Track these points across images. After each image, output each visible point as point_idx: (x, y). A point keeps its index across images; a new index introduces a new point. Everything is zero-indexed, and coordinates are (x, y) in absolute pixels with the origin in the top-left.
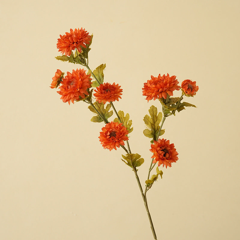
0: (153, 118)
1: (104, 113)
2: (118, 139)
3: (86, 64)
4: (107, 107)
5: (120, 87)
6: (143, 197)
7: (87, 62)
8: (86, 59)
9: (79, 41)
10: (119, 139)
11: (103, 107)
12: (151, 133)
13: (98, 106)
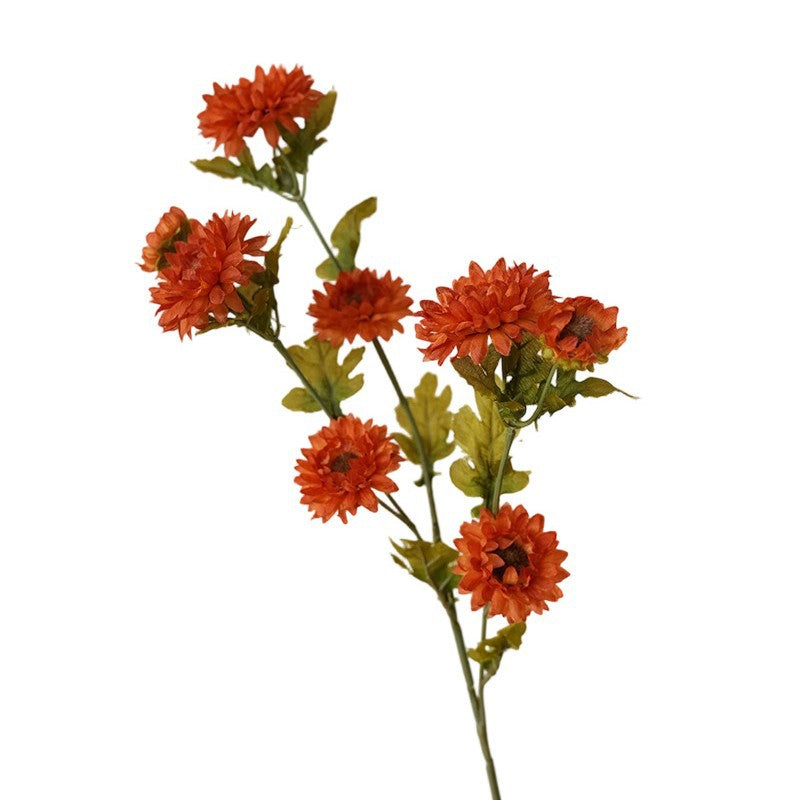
0: (486, 421)
1: (332, 379)
2: (357, 486)
3: (298, 193)
4: (347, 360)
5: (407, 287)
6: (472, 702)
7: (301, 188)
8: (300, 177)
9: (270, 103)
10: (360, 486)
11: (335, 358)
12: (473, 479)
13: (320, 352)
